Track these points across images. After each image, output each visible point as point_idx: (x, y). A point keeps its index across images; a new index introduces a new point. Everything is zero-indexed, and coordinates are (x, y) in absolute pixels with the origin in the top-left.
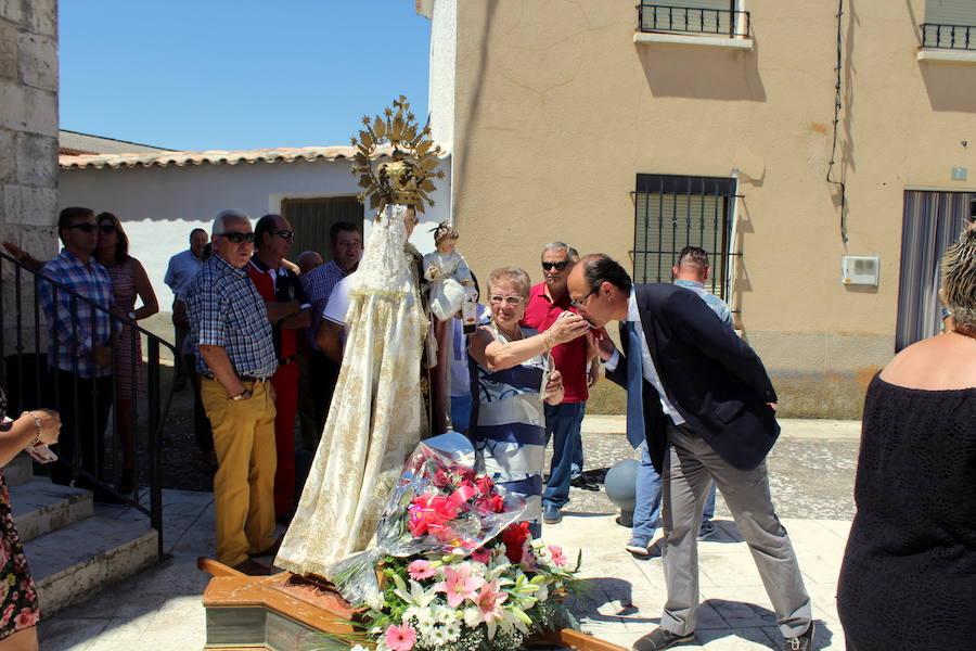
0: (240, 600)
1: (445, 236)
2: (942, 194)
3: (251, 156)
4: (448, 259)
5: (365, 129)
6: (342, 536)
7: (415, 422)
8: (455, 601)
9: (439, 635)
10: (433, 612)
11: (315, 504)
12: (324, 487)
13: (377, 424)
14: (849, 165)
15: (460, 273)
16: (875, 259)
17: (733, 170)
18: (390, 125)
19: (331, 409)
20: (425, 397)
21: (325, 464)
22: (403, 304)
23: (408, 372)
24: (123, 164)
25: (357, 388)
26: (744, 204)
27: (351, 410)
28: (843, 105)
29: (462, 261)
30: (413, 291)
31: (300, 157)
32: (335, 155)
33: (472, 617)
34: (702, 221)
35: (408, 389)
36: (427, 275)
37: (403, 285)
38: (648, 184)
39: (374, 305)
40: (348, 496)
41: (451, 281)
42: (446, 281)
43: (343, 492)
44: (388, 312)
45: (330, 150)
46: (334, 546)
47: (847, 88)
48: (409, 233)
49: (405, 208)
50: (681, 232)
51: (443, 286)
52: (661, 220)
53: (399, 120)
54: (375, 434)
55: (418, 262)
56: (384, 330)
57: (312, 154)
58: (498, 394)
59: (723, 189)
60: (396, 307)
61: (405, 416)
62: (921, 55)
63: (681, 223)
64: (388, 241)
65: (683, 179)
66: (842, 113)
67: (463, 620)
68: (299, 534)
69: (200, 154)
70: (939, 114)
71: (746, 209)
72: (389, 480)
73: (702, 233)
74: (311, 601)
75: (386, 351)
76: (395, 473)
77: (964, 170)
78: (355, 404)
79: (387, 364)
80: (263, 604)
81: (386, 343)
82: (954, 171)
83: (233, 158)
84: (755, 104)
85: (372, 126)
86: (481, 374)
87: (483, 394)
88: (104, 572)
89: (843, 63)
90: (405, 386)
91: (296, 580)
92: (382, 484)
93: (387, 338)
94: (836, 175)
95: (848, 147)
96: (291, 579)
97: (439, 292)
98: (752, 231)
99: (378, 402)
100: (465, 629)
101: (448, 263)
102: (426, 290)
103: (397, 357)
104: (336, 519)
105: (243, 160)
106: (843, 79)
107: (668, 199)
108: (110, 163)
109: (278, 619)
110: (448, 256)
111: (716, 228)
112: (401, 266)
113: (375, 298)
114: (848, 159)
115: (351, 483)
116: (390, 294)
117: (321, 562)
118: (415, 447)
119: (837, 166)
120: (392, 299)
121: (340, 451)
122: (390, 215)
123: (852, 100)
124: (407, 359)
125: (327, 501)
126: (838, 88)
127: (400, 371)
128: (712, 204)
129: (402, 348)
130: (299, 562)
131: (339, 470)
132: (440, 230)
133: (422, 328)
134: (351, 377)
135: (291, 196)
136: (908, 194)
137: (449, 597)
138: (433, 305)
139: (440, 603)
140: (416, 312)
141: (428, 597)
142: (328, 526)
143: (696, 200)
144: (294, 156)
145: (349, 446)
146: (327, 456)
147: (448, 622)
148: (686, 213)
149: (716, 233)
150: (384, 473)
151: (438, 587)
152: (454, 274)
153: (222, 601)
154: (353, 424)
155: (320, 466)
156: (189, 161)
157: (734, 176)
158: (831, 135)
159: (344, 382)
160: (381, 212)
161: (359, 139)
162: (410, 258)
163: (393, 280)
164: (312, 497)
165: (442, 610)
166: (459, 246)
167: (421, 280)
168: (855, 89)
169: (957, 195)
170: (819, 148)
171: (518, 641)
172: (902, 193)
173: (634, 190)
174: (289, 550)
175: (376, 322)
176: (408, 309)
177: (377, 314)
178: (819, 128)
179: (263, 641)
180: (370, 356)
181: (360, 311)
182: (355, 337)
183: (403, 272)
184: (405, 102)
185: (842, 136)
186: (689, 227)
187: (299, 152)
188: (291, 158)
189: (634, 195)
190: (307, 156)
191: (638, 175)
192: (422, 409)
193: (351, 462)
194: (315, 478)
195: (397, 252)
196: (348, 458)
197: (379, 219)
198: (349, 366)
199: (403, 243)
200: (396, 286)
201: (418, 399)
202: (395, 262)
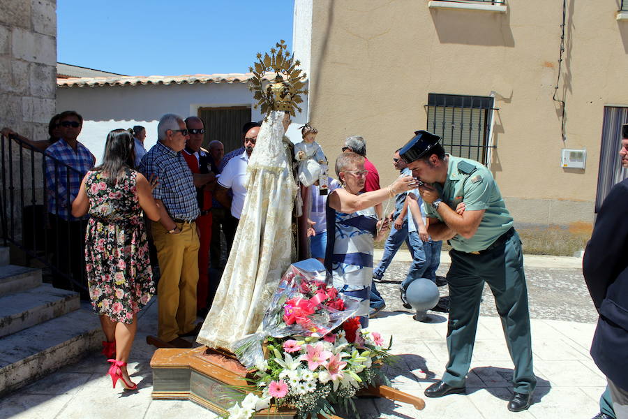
0: (176, 363)
1: (308, 132)
3: (179, 79)
4: (310, 147)
5: (258, 62)
6: (240, 324)
7: (288, 251)
8: (313, 366)
9: (303, 388)
10: (299, 373)
11: (223, 303)
12: (230, 293)
13: (263, 253)
14: (568, 90)
15: (318, 157)
16: (584, 151)
17: (492, 92)
18: (274, 59)
19: (234, 243)
20: (295, 235)
21: (229, 278)
22: (281, 175)
23: (284, 220)
24: (97, 84)
25: (251, 230)
26: (499, 114)
27: (247, 244)
28: (566, 50)
29: (319, 148)
30: (288, 167)
31: (210, 81)
32: (233, 79)
33: (324, 377)
34: (471, 125)
35: (284, 230)
36: (297, 157)
37: (282, 163)
38: (436, 101)
39: (263, 176)
40: (244, 299)
41: (312, 161)
42: (309, 161)
43: (241, 296)
44: (272, 181)
45: (230, 76)
46: (235, 330)
47: (569, 37)
48: (286, 129)
49: (284, 113)
50: (457, 132)
51: (307, 164)
52: (444, 124)
53: (280, 55)
54: (263, 259)
55: (291, 148)
56: (269, 192)
57: (218, 78)
58: (348, 234)
59: (485, 104)
60: (277, 177)
61: (281, 248)
62: (619, 16)
63: (457, 126)
64: (272, 134)
65: (459, 97)
66: (565, 55)
67: (318, 379)
68: (212, 322)
71: (500, 118)
72: (271, 288)
73: (470, 133)
74: (220, 365)
75: (270, 206)
76: (275, 284)
78: (249, 240)
79: (271, 214)
80: (189, 366)
81: (270, 201)
83: (167, 80)
84: (507, 48)
85: (262, 60)
86: (338, 220)
87: (338, 234)
88: (88, 344)
89: (566, 22)
90: (282, 228)
91: (210, 351)
92: (266, 291)
93: (271, 197)
94: (560, 96)
95: (568, 78)
96: (207, 351)
97: (304, 167)
98: (504, 132)
99: (265, 238)
100: (319, 384)
101: (310, 149)
102: (296, 169)
103: (277, 209)
104: (237, 313)
105: (173, 82)
106: (566, 33)
107: (449, 110)
108: (88, 83)
109: (199, 376)
110: (310, 145)
111: (480, 129)
112: (280, 151)
113: (263, 172)
114: (568, 86)
115: (247, 291)
116: (273, 168)
117: (226, 340)
118: (288, 267)
119: (560, 90)
120: (274, 172)
121: (240, 270)
122: (273, 118)
123: (571, 46)
124: (284, 211)
125: (231, 301)
126: (562, 38)
127: (279, 218)
128: (477, 114)
129: (281, 203)
130: (212, 340)
131: (239, 282)
133: (293, 192)
134: (247, 222)
135: (204, 105)
136: (607, 109)
137: (309, 364)
138: (300, 177)
139: (303, 368)
140: (290, 181)
141: (296, 363)
142: (231, 317)
143: (467, 111)
144: (206, 80)
145: (245, 267)
146: (231, 272)
147: (308, 379)
148: (460, 119)
149: (479, 133)
150: (268, 284)
151: (302, 358)
152: (314, 157)
153: (163, 364)
154: (249, 253)
155: (226, 279)
156: (139, 83)
157: (492, 96)
158: (557, 69)
159: (243, 225)
160: (268, 115)
161: (254, 68)
162: (286, 146)
163: (275, 159)
164: (221, 299)
165: (305, 372)
166: (317, 138)
167: (293, 160)
168: (574, 39)
170: (549, 78)
171: (353, 393)
172: (603, 108)
173: (427, 104)
174: (206, 332)
175: (264, 187)
176: (285, 179)
177: (265, 182)
178: (549, 65)
179: (188, 389)
180: (260, 208)
181: (254, 179)
182: (250, 196)
183: (282, 155)
184: (284, 44)
185: (564, 70)
186: (462, 128)
187: (210, 77)
188: (204, 81)
189: (427, 107)
190: (215, 80)
191: (429, 94)
192: (292, 243)
193: (247, 277)
194: (224, 287)
195: (278, 142)
196: (244, 274)
197: (266, 120)
198: (246, 215)
199: (282, 136)
200: (277, 163)
201: (290, 237)
202: (277, 148)
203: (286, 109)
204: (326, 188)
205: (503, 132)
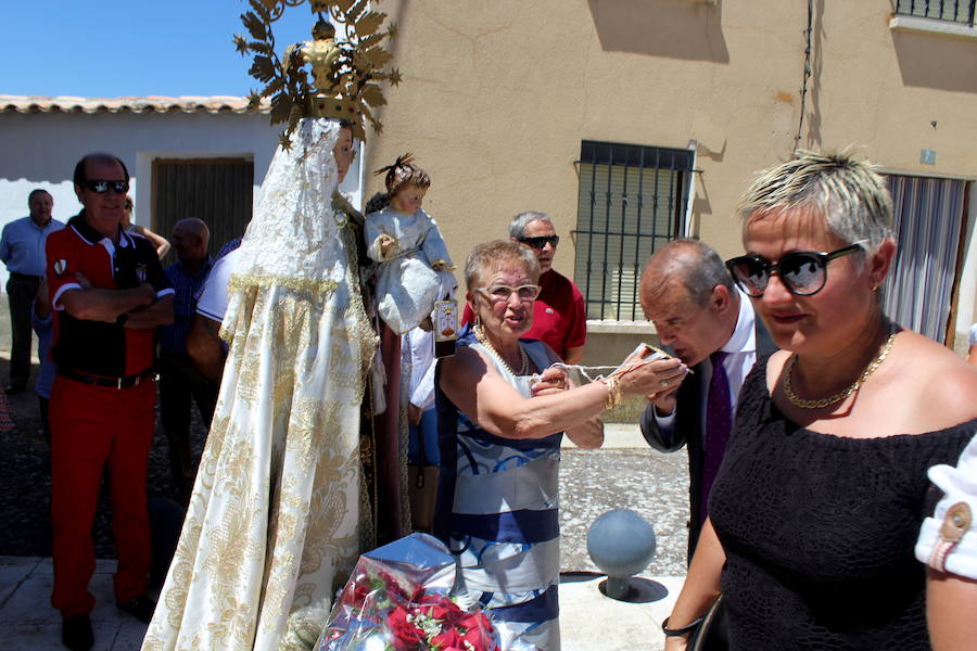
1: (406, 182)
2: (908, 178)
3: (114, 104)
4: (410, 224)
7: (349, 519)
14: (815, 142)
15: (430, 249)
17: (691, 141)
19: (194, 498)
20: (366, 469)
21: (182, 598)
22: (330, 304)
23: (338, 430)
25: (242, 462)
26: (702, 181)
27: (230, 506)
28: (812, 73)
29: (433, 228)
30: (348, 279)
31: (175, 108)
32: (219, 106)
34: (655, 198)
35: (339, 460)
36: (374, 248)
37: (331, 268)
38: (595, 153)
39: (276, 305)
41: (414, 262)
42: (407, 262)
44: (302, 319)
45: (214, 101)
47: (817, 52)
48: (342, 173)
49: (337, 125)
50: (631, 211)
51: (400, 271)
52: (609, 195)
54: (279, 551)
55: (356, 231)
56: (295, 354)
57: (190, 104)
58: (492, 463)
59: (677, 162)
60: (317, 309)
61: (333, 511)
62: (894, 22)
63: (632, 199)
64: (304, 187)
65: (635, 149)
66: (810, 82)
69: (50, 99)
70: (909, 88)
71: (704, 187)
72: (305, 626)
73: (655, 212)
75: (297, 394)
76: (317, 614)
77: (933, 153)
78: (239, 494)
79: (301, 419)
81: (299, 379)
82: (923, 153)
83: (90, 105)
84: (717, 65)
86: (462, 427)
87: (463, 461)
89: (813, 27)
92: (291, 634)
93: (299, 369)
95: (816, 120)
97: (393, 281)
98: (711, 213)
99: (284, 490)
101: (410, 230)
102: (371, 278)
103: (320, 406)
105: (103, 109)
106: (812, 44)
107: (618, 171)
110: (410, 218)
111: (670, 207)
112: (326, 234)
113: (278, 294)
114: (815, 135)
116: (306, 283)
118: (353, 562)
120: (309, 294)
121: (212, 580)
122: (307, 138)
123: (820, 70)
124: (337, 405)
126: (808, 53)
128: (666, 178)
129: (330, 382)
132: (399, 171)
133: (365, 350)
134: (230, 441)
135: (164, 155)
138: (382, 306)
140: (355, 320)
143: (649, 173)
144: (167, 106)
145: (228, 572)
146: (187, 584)
148: (638, 189)
149: (670, 214)
150: (295, 615)
152: (419, 250)
154: (236, 533)
155: (173, 605)
156: (34, 108)
157: (692, 148)
158: (799, 107)
159: (218, 447)
160: (292, 130)
162: (342, 219)
163: (312, 258)
167: (361, 260)
168: (825, 57)
169: (923, 180)
170: (784, 121)
173: (579, 159)
175: (278, 338)
176: (339, 313)
177: (282, 324)
178: (785, 98)
180: (268, 403)
181: (249, 316)
182: (239, 364)
183: (330, 244)
185: (810, 108)
186: (640, 205)
187: (175, 101)
188: (164, 109)
189: (578, 165)
190: (184, 106)
191: (583, 142)
192: (361, 493)
193: (233, 601)
194: (165, 623)
195: (320, 207)
196: (225, 594)
197: (287, 144)
198: (227, 419)
199: (331, 192)
200: (319, 270)
201: (357, 477)
202: (317, 225)
203: (344, 114)
204: (452, 337)
205: (709, 211)
